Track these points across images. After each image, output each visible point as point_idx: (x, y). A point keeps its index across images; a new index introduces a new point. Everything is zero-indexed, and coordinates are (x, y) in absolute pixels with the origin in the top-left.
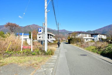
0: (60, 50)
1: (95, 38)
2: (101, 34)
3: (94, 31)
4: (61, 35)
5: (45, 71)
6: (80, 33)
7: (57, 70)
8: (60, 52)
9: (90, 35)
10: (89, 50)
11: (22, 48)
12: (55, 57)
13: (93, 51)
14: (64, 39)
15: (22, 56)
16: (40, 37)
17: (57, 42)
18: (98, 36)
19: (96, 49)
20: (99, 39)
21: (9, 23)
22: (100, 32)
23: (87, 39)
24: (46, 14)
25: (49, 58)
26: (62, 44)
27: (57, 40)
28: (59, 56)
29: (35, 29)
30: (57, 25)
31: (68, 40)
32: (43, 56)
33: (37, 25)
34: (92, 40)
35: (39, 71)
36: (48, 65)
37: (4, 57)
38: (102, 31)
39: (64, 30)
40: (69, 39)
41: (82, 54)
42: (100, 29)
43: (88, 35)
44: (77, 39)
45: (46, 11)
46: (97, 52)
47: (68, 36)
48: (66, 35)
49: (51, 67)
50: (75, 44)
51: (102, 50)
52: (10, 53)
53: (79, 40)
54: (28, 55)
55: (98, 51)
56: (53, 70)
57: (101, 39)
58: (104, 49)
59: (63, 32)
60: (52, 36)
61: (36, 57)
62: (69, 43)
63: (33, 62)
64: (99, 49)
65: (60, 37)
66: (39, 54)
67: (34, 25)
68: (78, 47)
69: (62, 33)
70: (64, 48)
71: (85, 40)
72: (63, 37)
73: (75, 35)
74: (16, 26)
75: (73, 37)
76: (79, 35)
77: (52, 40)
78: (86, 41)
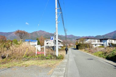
0: (69, 55)
1: (105, 43)
2: (111, 39)
3: (103, 36)
4: (69, 40)
5: (60, 69)
6: (88, 38)
7: (69, 69)
8: (69, 57)
9: (99, 40)
10: (96, 55)
11: (36, 54)
12: (65, 61)
13: (100, 56)
14: (72, 45)
15: (39, 60)
16: (47, 44)
17: (65, 48)
18: (108, 41)
19: (102, 54)
20: (109, 44)
21: (18, 31)
22: (110, 36)
23: (96, 45)
24: (57, 25)
25: (61, 61)
26: (70, 50)
27: (64, 46)
28: (68, 60)
29: (42, 35)
30: (65, 31)
31: (76, 46)
32: (55, 60)
33: (44, 31)
34: (101, 46)
35: (56, 69)
36: (61, 66)
37: (23, 61)
38: (112, 35)
39: (72, 36)
40: (77, 44)
41: (89, 58)
42: (111, 33)
43: (96, 40)
44: (85, 44)
45: (57, 22)
46: (103, 57)
47: (76, 41)
48: (74, 41)
49: (64, 67)
50: (83, 50)
51: (107, 54)
52: (28, 57)
53: (88, 46)
54: (42, 59)
55: (104, 55)
56: (66, 69)
57: (111, 44)
58: (109, 54)
59: (71, 37)
60: (60, 42)
61: (50, 60)
62: (77, 48)
63: (49, 64)
64: (105, 54)
65: (68, 43)
66: (52, 58)
67: (41, 31)
68: (86, 52)
69: (70, 39)
70: (73, 54)
71: (94, 45)
72: (71, 43)
73: (82, 41)
74: (25, 33)
75: (81, 43)
76: (87, 41)
77: (59, 46)
78: (95, 47)
